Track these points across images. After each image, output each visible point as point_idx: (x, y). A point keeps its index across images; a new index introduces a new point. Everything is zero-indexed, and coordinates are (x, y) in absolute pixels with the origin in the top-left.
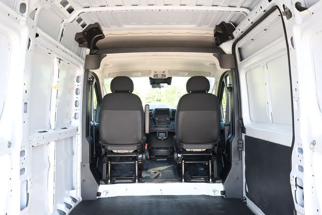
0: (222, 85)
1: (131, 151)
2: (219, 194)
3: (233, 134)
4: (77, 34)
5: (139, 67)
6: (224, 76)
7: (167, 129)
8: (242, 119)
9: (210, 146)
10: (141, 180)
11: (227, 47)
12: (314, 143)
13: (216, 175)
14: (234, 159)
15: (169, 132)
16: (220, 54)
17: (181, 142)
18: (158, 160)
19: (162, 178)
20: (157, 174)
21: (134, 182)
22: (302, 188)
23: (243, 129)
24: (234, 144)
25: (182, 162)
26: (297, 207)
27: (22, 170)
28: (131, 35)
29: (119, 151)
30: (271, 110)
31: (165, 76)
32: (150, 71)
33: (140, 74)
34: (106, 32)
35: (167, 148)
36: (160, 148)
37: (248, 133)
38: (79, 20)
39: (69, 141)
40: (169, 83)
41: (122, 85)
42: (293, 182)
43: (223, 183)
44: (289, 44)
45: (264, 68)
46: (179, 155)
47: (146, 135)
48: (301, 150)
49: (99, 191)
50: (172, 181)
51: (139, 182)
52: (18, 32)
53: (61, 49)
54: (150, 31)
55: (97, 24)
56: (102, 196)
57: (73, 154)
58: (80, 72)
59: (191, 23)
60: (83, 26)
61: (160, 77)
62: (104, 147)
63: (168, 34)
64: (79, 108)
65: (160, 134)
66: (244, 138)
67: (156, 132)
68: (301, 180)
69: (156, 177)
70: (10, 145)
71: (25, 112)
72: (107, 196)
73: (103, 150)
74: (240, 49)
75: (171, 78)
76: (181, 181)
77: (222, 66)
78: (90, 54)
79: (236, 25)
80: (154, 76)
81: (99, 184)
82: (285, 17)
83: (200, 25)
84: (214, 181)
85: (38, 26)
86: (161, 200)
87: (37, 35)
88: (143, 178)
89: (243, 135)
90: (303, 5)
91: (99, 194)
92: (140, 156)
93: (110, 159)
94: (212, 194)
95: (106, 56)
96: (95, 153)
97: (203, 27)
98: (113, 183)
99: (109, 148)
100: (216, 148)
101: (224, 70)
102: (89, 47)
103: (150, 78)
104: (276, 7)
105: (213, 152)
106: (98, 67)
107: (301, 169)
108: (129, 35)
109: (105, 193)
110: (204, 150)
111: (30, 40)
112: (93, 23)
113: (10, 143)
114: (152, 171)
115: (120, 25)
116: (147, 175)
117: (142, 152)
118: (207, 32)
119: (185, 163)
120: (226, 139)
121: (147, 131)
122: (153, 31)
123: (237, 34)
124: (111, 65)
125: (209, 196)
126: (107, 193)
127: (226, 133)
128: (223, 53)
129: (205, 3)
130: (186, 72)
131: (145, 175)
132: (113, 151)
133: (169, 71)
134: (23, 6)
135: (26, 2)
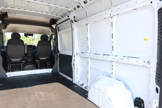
0: (51, 37)
1: (19, 60)
2: (51, 72)
3: (55, 53)
6: (52, 35)
7: (31, 52)
8: (58, 49)
9: (48, 57)
10: (23, 70)
11: (54, 26)
12: (77, 54)
13: (50, 67)
14: (56, 61)
15: (32, 53)
16: (52, 28)
17: (39, 56)
18: (28, 63)
19: (31, 69)
20: (29, 68)
21: (21, 71)
22: (74, 65)
23: (59, 52)
24: (56, 56)
25: (38, 63)
26: (73, 70)
28: (19, 18)
29: (14, 60)
30: (67, 46)
31: (31, 33)
32: (25, 31)
33: (21, 32)
34: (9, 15)
35: (31, 59)
36: (29, 59)
37: (60, 53)
40: (32, 36)
41: (16, 36)
42: (72, 64)
43: (52, 68)
44: (72, 29)
45: (65, 34)
46: (38, 61)
48: (74, 56)
49: (6, 75)
50: (35, 69)
54: (27, 17)
55: (7, 12)
56: (8, 77)
59: (42, 17)
60: (1, 12)
61: (29, 33)
63: (34, 19)
65: (29, 54)
66: (59, 55)
68: (74, 63)
72: (10, 76)
74: (58, 27)
75: (33, 34)
76: (38, 69)
77: (52, 32)
78: (2, 23)
79: (57, 20)
80: (27, 33)
81: (7, 73)
82: (71, 22)
83: (46, 18)
84: (49, 68)
86: (32, 75)
88: (24, 69)
89: (58, 54)
90: (76, 21)
92: (23, 61)
93: (11, 63)
94: (49, 72)
95: (9, 24)
97: (47, 19)
98: (12, 71)
100: (50, 58)
101: (52, 33)
102: (1, 20)
103: (25, 34)
104: (69, 19)
105: (49, 59)
107: (74, 60)
108: (19, 17)
109: (9, 75)
110: (46, 59)
112: (5, 12)
114: (27, 67)
115: (16, 14)
116: (25, 68)
117: (24, 60)
120: (53, 55)
121: (26, 53)
122: (28, 18)
123: (57, 23)
124: (9, 28)
125: (48, 73)
126: (10, 75)
127: (53, 53)
128: (53, 28)
129: (49, 13)
130: (39, 32)
131: (24, 68)
132: (12, 60)
133: (33, 32)
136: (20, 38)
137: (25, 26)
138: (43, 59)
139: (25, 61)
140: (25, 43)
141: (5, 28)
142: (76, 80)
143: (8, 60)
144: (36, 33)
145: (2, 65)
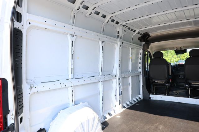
1: (163, 82)
5: (168, 46)
7: (184, 73)
18: (180, 88)
19: (179, 95)
25: (189, 89)
27: (119, 84)
29: (158, 82)
31: (182, 49)
32: (174, 47)
33: (169, 49)
34: (151, 34)
38: (139, 33)
39: (138, 77)
40: (185, 52)
46: (187, 85)
49: (150, 97)
50: (184, 97)
51: (167, 95)
53: (132, 45)
56: (151, 99)
57: (139, 82)
58: (141, 51)
60: (141, 34)
61: (179, 50)
62: (151, 80)
64: (141, 64)
65: (180, 76)
67: (178, 75)
69: (177, 94)
70: (116, 76)
71: (120, 66)
73: (151, 81)
75: (186, 50)
80: (176, 49)
81: (150, 94)
85: (123, 40)
86: (177, 104)
87: (123, 43)
88: (170, 94)
92: (167, 84)
93: (155, 85)
95: (151, 44)
96: (148, 82)
98: (156, 94)
99: (154, 80)
102: (144, 41)
106: (148, 48)
108: (161, 34)
111: (120, 45)
112: (145, 33)
113: (115, 76)
114: (175, 92)
115: (155, 31)
116: (172, 93)
119: (190, 89)
121: (170, 74)
126: (153, 98)
130: (193, 46)
132: (156, 82)
133: (185, 47)
134: (118, 36)
135: (119, 34)
136: (163, 57)
137: (168, 42)
138: (196, 83)
139: (169, 85)
140: (168, 62)
144: (189, 48)
145: (145, 86)
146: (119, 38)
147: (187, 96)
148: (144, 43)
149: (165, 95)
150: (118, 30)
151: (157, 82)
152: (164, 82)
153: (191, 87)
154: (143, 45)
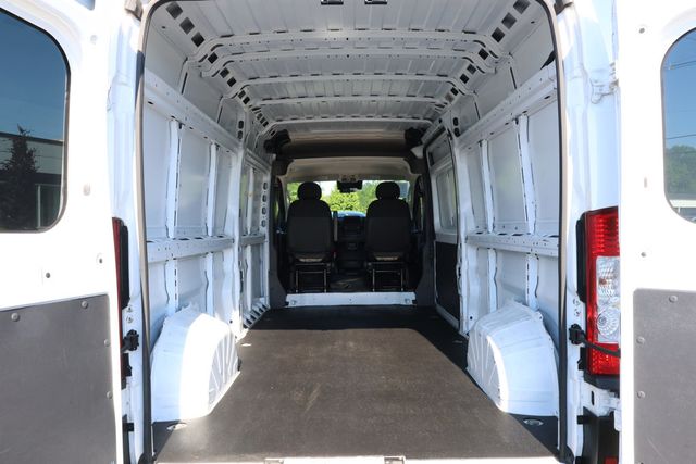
2: (411, 303)
3: (425, 241)
4: (267, 141)
5: (328, 171)
7: (357, 239)
8: (433, 226)
9: (402, 254)
11: (418, 152)
14: (426, 266)
15: (359, 242)
16: (411, 159)
17: (371, 249)
23: (434, 236)
24: (426, 252)
25: (372, 271)
29: (306, 260)
31: (354, 180)
32: (338, 175)
33: (327, 178)
35: (356, 259)
36: (350, 260)
37: (438, 239)
38: (271, 130)
40: (360, 187)
41: (310, 192)
43: (415, 292)
46: (369, 264)
47: (335, 243)
49: (287, 300)
50: (363, 291)
51: (329, 292)
52: (236, 153)
55: (285, 131)
56: (290, 305)
58: (267, 179)
60: (273, 134)
61: (349, 181)
62: (291, 255)
64: (266, 215)
65: (349, 244)
66: (434, 245)
67: (345, 242)
69: (347, 287)
70: (234, 241)
72: (295, 306)
74: (430, 154)
75: (361, 182)
76: (372, 292)
77: (413, 171)
78: (277, 159)
79: (423, 131)
81: (287, 293)
84: (405, 291)
85: (247, 145)
86: (351, 308)
89: (434, 242)
90: (458, 132)
91: (287, 304)
92: (329, 265)
93: (298, 268)
94: (404, 303)
95: (293, 161)
97: (393, 130)
98: (300, 292)
99: (295, 257)
100: (407, 256)
101: (416, 176)
102: (275, 153)
103: (338, 183)
104: (443, 129)
105: (405, 260)
109: (293, 302)
110: (396, 258)
112: (282, 131)
114: (341, 283)
117: (331, 260)
118: (398, 135)
119: (376, 274)
120: (418, 247)
121: (336, 239)
123: (425, 140)
124: (296, 170)
125: (400, 305)
126: (295, 302)
127: (419, 240)
128: (415, 157)
129: (405, 115)
130: (378, 175)
131: (332, 286)
133: (359, 175)
134: (241, 133)
135: (242, 130)
136: (320, 196)
138: (386, 259)
139: (333, 265)
140: (332, 209)
141: (284, 173)
142: (467, 323)
143: (291, 259)
144: (368, 178)
145: (276, 273)
146: (243, 139)
147: (368, 288)
148: (274, 156)
149: (323, 292)
150: (241, 117)
151: (302, 260)
152: (320, 260)
153: (376, 267)
154: (273, 163)
